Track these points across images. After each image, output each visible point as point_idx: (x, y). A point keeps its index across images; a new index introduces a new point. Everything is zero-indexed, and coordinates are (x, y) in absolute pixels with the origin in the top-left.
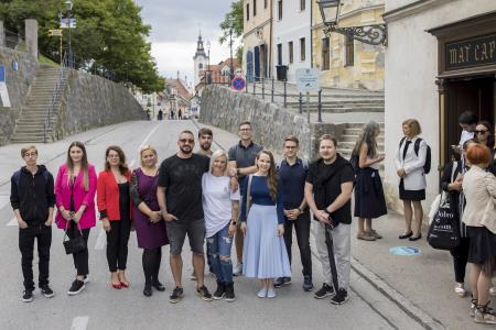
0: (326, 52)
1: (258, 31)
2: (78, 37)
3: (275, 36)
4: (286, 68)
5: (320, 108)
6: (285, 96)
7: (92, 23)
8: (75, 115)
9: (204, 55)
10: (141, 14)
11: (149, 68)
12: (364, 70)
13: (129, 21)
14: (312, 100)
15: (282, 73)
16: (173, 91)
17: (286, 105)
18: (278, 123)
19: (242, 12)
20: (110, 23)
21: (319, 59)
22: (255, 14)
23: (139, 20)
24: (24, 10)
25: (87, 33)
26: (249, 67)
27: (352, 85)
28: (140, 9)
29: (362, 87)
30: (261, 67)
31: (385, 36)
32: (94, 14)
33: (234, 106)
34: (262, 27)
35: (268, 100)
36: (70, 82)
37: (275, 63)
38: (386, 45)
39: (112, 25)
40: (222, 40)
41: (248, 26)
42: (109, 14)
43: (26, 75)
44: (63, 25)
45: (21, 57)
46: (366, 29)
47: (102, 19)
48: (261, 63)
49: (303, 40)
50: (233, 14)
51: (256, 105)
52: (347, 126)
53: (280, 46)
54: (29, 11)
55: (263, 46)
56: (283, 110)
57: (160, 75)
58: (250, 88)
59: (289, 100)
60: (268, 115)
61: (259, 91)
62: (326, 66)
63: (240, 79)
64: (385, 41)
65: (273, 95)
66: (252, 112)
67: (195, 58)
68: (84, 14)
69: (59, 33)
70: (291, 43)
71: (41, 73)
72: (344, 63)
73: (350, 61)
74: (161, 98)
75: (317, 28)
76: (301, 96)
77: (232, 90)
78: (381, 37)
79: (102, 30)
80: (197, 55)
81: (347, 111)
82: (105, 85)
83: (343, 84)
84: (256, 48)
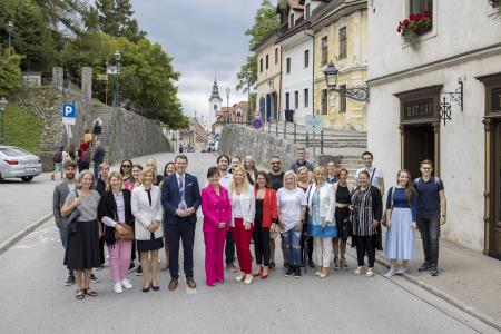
0: (324, 101)
1: (270, 81)
2: (121, 81)
3: (284, 86)
4: (292, 112)
5: (322, 144)
6: (295, 134)
7: (131, 70)
8: (122, 146)
9: (219, 98)
10: (172, 64)
11: (176, 108)
12: (354, 116)
13: (162, 69)
14: (317, 138)
15: (289, 115)
16: (192, 128)
17: (295, 141)
18: (289, 154)
19: (255, 65)
20: (147, 70)
21: (319, 106)
22: (267, 67)
23: (170, 68)
24: (74, 57)
25: (128, 78)
26: (262, 110)
27: (344, 127)
28: (171, 60)
29: (352, 128)
30: (272, 110)
31: (368, 96)
32: (133, 62)
33: (252, 142)
34: (273, 78)
35: (281, 137)
36: (118, 119)
37: (284, 108)
38: (368, 101)
39: (149, 72)
40: (238, 87)
41: (261, 77)
42: (146, 63)
43: (82, 112)
44: (109, 72)
45: (79, 98)
46: (355, 91)
47: (139, 67)
48: (272, 106)
49: (306, 90)
50: (248, 66)
51: (271, 141)
52: (341, 157)
53: (288, 94)
54: (78, 58)
55: (274, 94)
56: (294, 145)
57: (185, 114)
58: (266, 128)
59: (298, 137)
60: (281, 149)
61: (273, 130)
62: (325, 111)
63: (258, 121)
64: (367, 99)
65: (285, 133)
66: (267, 147)
67: (211, 100)
68: (125, 62)
69: (106, 77)
70: (297, 93)
71: (94, 111)
72: (339, 109)
73: (343, 109)
74: (182, 134)
75: (318, 81)
76: (307, 134)
77: (250, 129)
78: (365, 97)
79: (140, 76)
80: (212, 97)
81: (341, 147)
82: (142, 121)
83: (338, 126)
84: (268, 96)
